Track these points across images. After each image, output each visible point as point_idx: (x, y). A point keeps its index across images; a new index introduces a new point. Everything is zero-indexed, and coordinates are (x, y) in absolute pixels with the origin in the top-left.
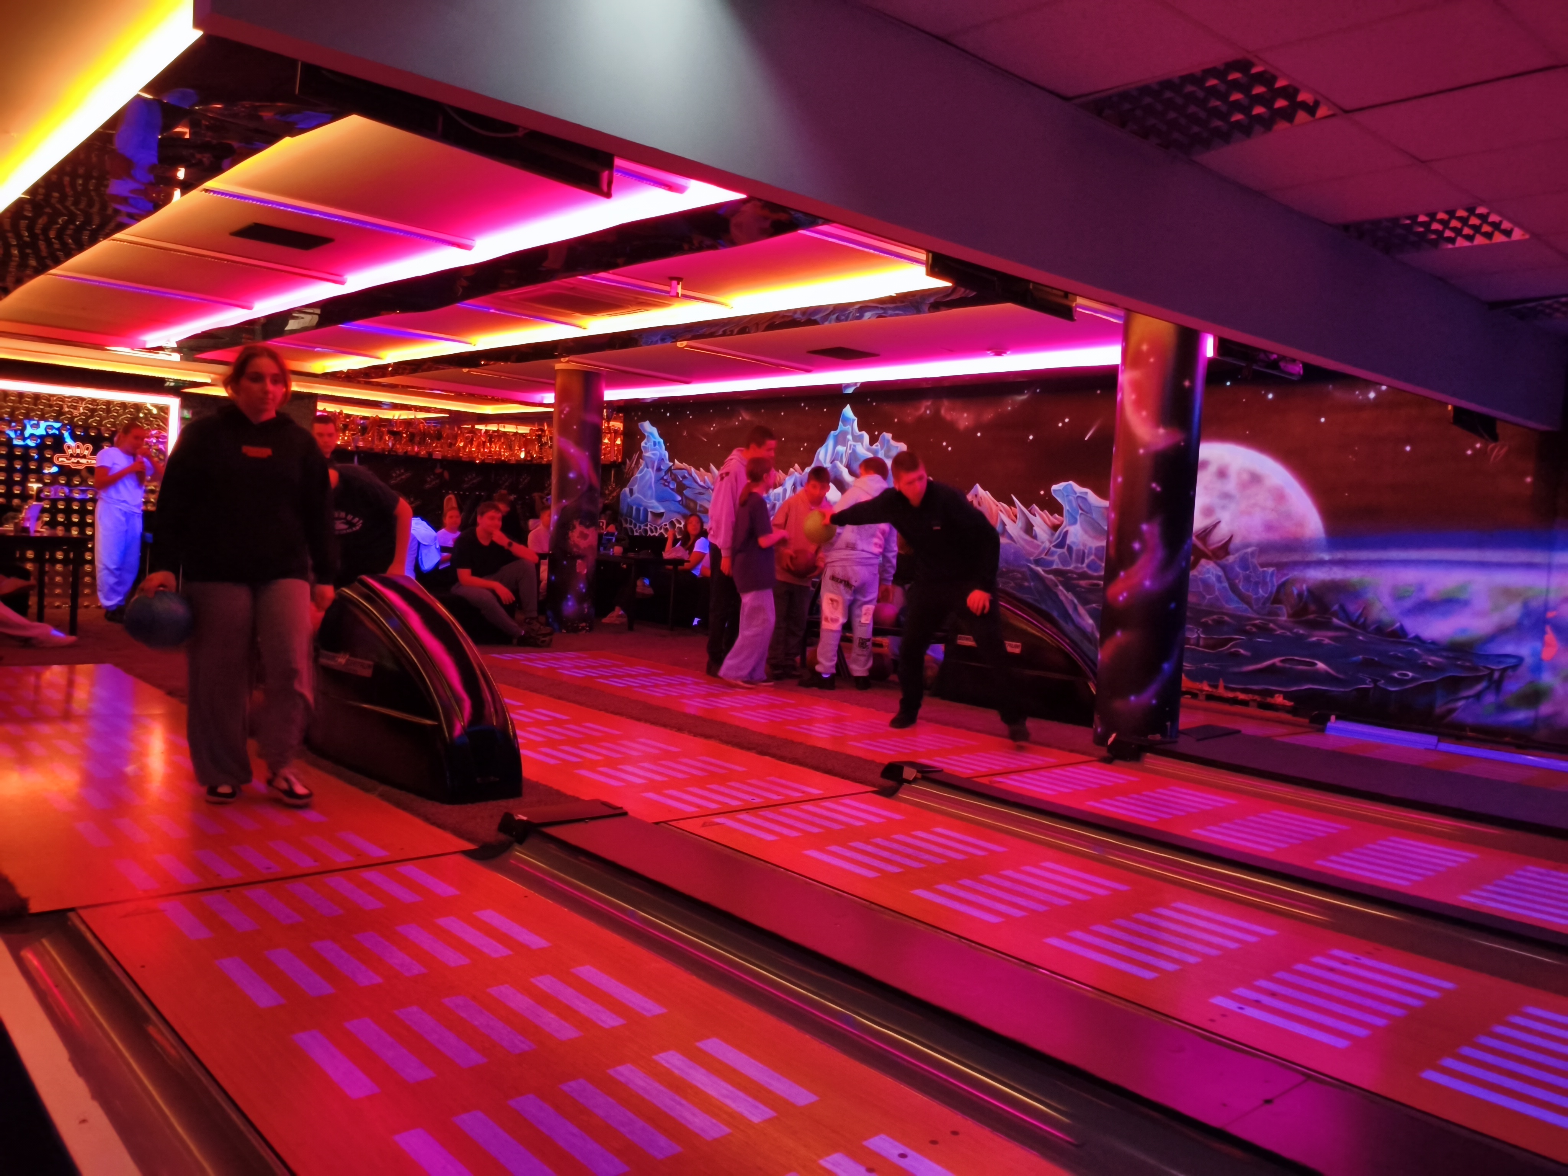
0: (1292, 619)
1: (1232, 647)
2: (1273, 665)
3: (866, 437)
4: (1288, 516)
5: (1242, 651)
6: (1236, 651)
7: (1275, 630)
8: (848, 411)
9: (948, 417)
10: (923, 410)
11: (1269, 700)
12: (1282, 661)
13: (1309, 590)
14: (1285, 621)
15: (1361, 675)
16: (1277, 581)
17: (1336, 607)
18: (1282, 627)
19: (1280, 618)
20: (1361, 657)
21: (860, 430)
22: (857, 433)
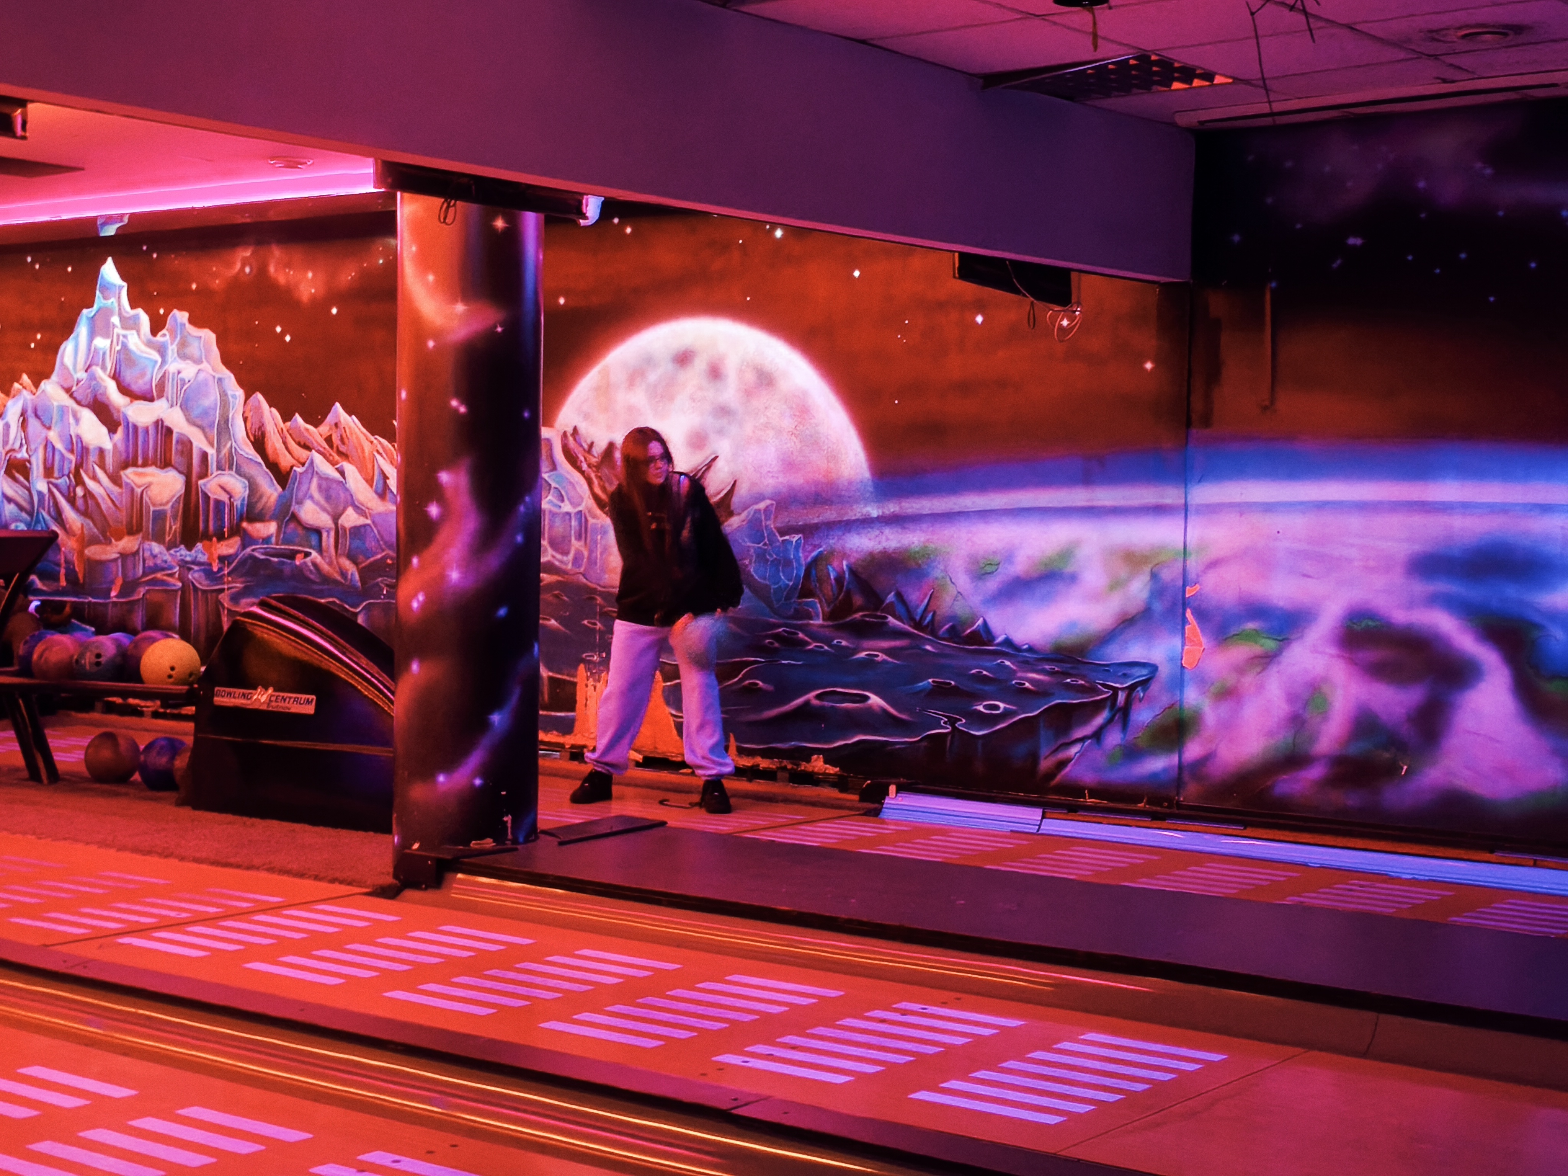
0: (830, 623)
1: (744, 678)
2: (807, 703)
3: (145, 320)
4: (814, 442)
5: (760, 683)
6: (750, 684)
7: (808, 644)
8: (109, 271)
9: (282, 280)
10: (238, 266)
11: (804, 766)
12: (818, 697)
13: (851, 570)
14: (822, 626)
15: (932, 712)
16: (806, 557)
17: (891, 597)
18: (815, 638)
19: (811, 622)
20: (930, 680)
21: (133, 307)
22: (127, 312)
